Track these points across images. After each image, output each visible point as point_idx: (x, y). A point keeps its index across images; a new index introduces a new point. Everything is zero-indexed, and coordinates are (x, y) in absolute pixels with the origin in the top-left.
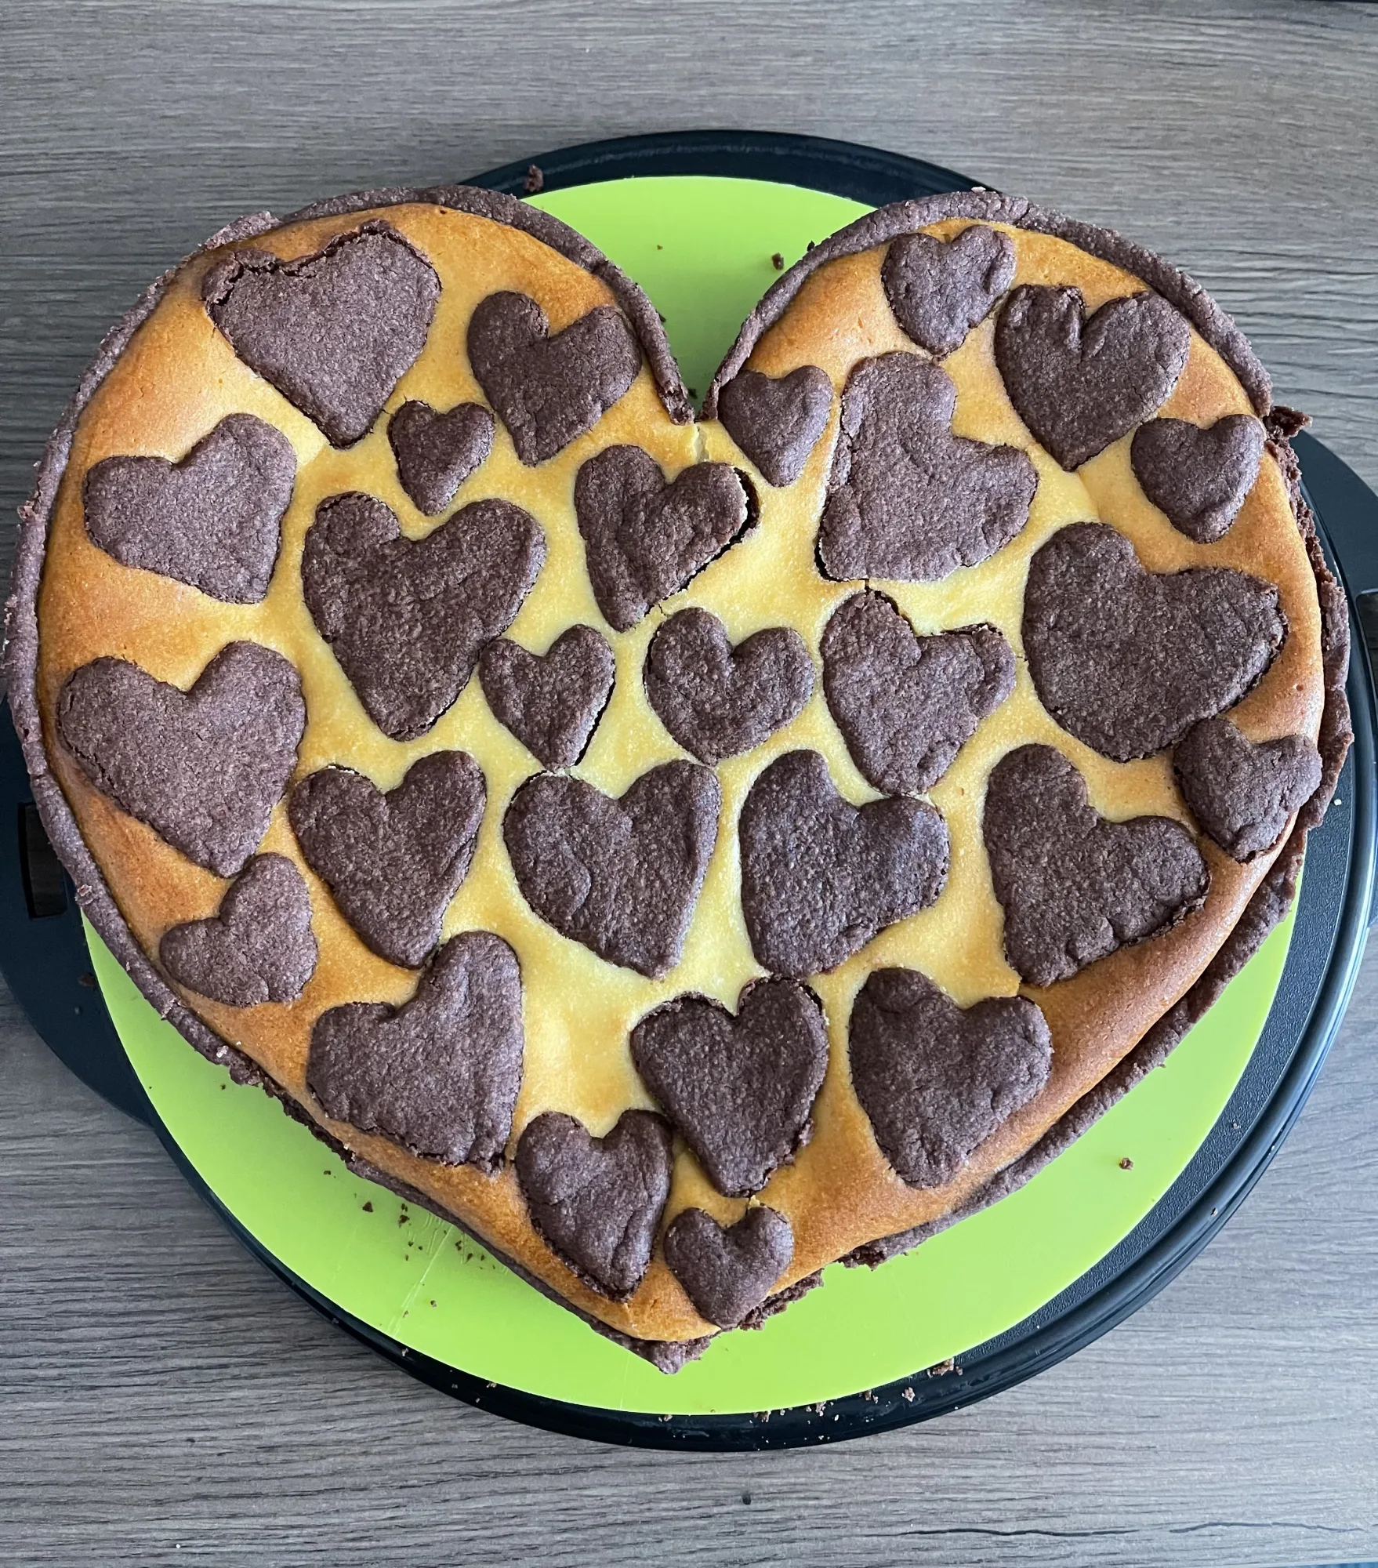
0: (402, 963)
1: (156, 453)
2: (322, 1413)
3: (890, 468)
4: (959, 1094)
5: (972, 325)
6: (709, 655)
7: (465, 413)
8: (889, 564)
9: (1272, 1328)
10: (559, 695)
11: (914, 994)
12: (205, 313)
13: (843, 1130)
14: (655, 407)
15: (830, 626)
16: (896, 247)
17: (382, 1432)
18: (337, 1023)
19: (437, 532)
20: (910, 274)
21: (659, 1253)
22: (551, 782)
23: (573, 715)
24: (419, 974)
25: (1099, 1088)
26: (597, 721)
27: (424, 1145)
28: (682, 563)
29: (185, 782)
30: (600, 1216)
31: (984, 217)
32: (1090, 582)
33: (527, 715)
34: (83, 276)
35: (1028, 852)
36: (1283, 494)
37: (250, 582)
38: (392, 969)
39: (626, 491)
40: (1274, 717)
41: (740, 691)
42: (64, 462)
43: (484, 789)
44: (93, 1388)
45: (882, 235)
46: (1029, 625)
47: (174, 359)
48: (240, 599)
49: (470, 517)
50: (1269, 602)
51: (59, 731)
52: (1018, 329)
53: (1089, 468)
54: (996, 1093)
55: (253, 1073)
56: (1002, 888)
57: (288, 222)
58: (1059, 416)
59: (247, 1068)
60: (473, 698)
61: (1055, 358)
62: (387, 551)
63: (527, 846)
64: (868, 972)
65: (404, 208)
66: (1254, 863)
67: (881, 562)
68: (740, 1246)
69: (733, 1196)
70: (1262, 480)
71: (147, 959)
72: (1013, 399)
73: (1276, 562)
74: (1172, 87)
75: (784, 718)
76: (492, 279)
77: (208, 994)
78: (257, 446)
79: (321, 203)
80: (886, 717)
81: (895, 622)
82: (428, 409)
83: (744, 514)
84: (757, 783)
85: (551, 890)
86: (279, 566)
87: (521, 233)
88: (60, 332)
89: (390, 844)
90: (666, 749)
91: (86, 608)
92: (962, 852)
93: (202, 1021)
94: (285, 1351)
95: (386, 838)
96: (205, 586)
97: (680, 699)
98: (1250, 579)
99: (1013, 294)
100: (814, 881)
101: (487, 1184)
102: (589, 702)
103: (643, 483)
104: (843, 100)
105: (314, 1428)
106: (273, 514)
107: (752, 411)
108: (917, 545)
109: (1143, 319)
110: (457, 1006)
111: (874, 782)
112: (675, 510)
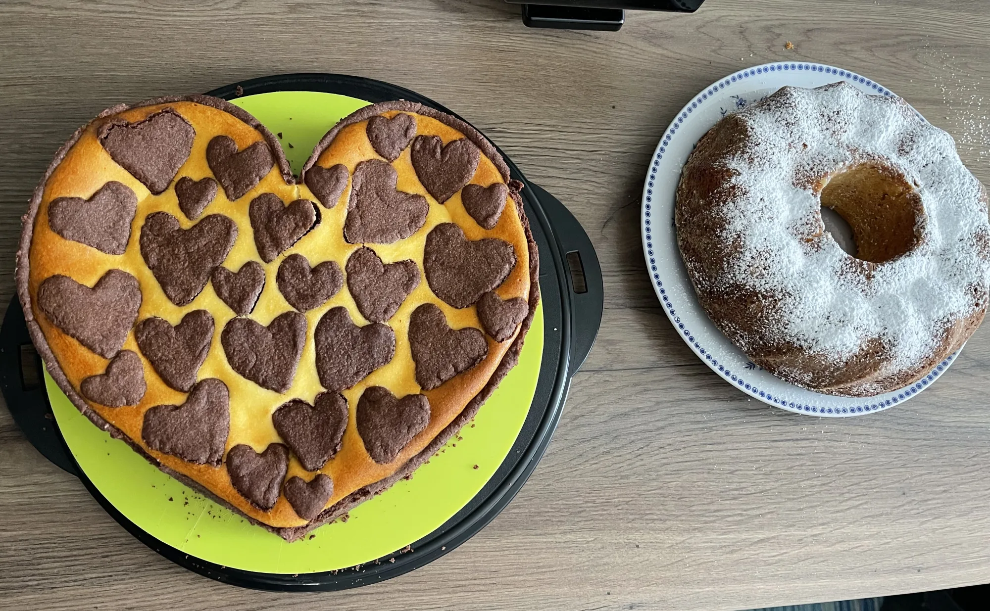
0: (181, 390)
1: (78, 196)
2: (154, 592)
3: (372, 202)
4: (395, 429)
5: (402, 150)
6: (302, 272)
7: (206, 182)
8: (372, 238)
9: (541, 535)
10: (243, 287)
11: (380, 394)
12: (99, 142)
13: (353, 445)
14: (280, 179)
15: (349, 260)
16: (371, 120)
17: (180, 599)
18: (154, 412)
19: (195, 226)
20: (376, 131)
21: (282, 494)
22: (240, 320)
23: (248, 295)
24: (187, 394)
25: (450, 426)
26: (258, 297)
27: (189, 458)
28: (291, 237)
29: (91, 323)
30: (259, 480)
31: (404, 110)
32: (447, 244)
33: (230, 296)
34: (46, 127)
35: (424, 342)
36: (515, 213)
37: (118, 247)
38: (177, 393)
39: (269, 210)
40: (511, 290)
41: (314, 285)
42: (40, 199)
43: (213, 324)
44: (52, 588)
45: (366, 116)
46: (425, 261)
47: (86, 159)
48: (114, 253)
49: (208, 221)
50: (511, 250)
51: (38, 303)
52: (418, 152)
53: (448, 203)
54: (409, 427)
55: (120, 434)
56: (415, 356)
57: (133, 107)
58: (435, 183)
59: (117, 432)
60: (209, 289)
61: (432, 162)
62: (174, 234)
63: (230, 345)
64: (365, 388)
65: (180, 103)
66: (505, 342)
67: (369, 237)
68: (313, 488)
69: (311, 471)
70: (507, 206)
71: (75, 391)
72: (419, 177)
73: (514, 235)
74: (500, 59)
75: (332, 295)
76: (216, 130)
77: (102, 403)
78: (121, 193)
79: (146, 100)
80: (371, 294)
81: (374, 258)
82: (191, 180)
83: (314, 218)
84: (322, 319)
85: (240, 361)
86: (130, 240)
87: (227, 114)
88: (36, 150)
89: (176, 345)
90: (285, 307)
91: (50, 256)
92: (400, 343)
93: (98, 415)
94: (137, 568)
95: (174, 343)
96: (99, 248)
97: (290, 288)
98: (504, 242)
99: (417, 138)
100: (343, 355)
101: (214, 471)
102: (255, 290)
103: (276, 207)
104: (370, 62)
105: (150, 599)
106: (128, 220)
107: (317, 180)
108: (383, 230)
109: (463, 148)
110: (203, 405)
111: (367, 318)
112: (288, 217)
